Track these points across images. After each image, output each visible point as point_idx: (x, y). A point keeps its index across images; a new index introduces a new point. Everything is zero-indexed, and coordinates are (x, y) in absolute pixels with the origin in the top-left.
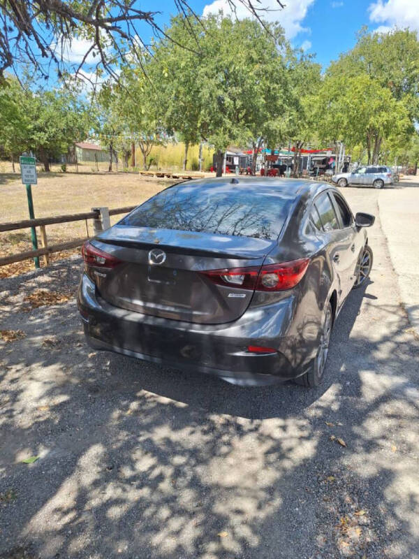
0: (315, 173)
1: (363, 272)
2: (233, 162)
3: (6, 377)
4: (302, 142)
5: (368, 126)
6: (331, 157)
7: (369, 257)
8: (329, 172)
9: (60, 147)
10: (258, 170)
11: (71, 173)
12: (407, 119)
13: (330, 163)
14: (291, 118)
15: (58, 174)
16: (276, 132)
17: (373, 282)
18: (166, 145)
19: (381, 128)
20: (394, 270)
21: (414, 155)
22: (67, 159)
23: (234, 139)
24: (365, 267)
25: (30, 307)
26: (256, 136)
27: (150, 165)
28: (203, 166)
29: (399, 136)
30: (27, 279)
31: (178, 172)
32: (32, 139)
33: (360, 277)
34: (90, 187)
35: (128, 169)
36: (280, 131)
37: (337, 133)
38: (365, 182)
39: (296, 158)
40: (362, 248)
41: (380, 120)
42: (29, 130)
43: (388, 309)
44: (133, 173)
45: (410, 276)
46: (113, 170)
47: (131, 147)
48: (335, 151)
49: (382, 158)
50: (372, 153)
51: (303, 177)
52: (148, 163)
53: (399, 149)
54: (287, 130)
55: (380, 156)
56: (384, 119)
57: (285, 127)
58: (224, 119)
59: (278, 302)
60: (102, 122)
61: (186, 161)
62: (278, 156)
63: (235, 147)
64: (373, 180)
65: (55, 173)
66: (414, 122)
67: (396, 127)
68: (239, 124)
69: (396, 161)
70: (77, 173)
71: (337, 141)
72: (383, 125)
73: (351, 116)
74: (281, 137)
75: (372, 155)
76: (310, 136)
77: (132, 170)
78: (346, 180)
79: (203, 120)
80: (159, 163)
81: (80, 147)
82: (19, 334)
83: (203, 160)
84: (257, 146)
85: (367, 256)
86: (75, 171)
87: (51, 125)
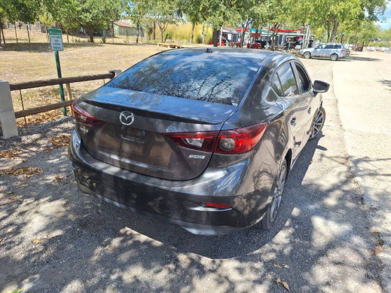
0: (288, 47)
1: (317, 128)
2: (227, 38)
3: (17, 210)
4: (279, 24)
5: (329, 13)
6: (300, 36)
7: (322, 116)
8: (298, 47)
9: (102, 24)
10: (245, 44)
11: (110, 43)
12: (359, 8)
13: (299, 40)
14: (271, 4)
15: (99, 44)
16: (259, 16)
17: (324, 136)
18: (178, 24)
19: (339, 15)
20: (341, 126)
21: (362, 36)
22: (107, 33)
23: (227, 20)
24: (318, 124)
25: (52, 148)
26: (244, 18)
27: (166, 39)
28: (205, 41)
29: (352, 21)
30: (54, 124)
31: (186, 45)
32: (81, 18)
33: (314, 132)
34: (120, 54)
35: (150, 42)
36: (262, 14)
37: (306, 17)
38: (324, 55)
39: (273, 35)
40: (317, 109)
41: (338, 8)
42: (78, 12)
43: (338, 159)
44: (153, 44)
45: (354, 132)
46: (139, 42)
47: (153, 26)
48: (303, 31)
49: (338, 38)
50: (330, 33)
51: (278, 50)
52: (164, 37)
53: (351, 31)
54: (267, 14)
55: (337, 36)
56: (341, 7)
57: (266, 11)
58: (220, 5)
59: (237, 163)
60: (132, 6)
61: (193, 36)
62: (260, 34)
63: (228, 27)
64: (331, 54)
65: (98, 43)
66: (364, 10)
67: (350, 14)
68: (231, 9)
69: (348, 40)
70: (113, 44)
71: (305, 24)
72: (341, 12)
73: (316, 5)
74: (263, 19)
75: (330, 35)
76: (284, 20)
77: (153, 42)
78: (310, 53)
79: (204, 5)
80: (173, 37)
81: (116, 25)
82: (36, 171)
83: (205, 36)
84: (245, 26)
85: (321, 115)
86: (112, 42)
87: (94, 8)
